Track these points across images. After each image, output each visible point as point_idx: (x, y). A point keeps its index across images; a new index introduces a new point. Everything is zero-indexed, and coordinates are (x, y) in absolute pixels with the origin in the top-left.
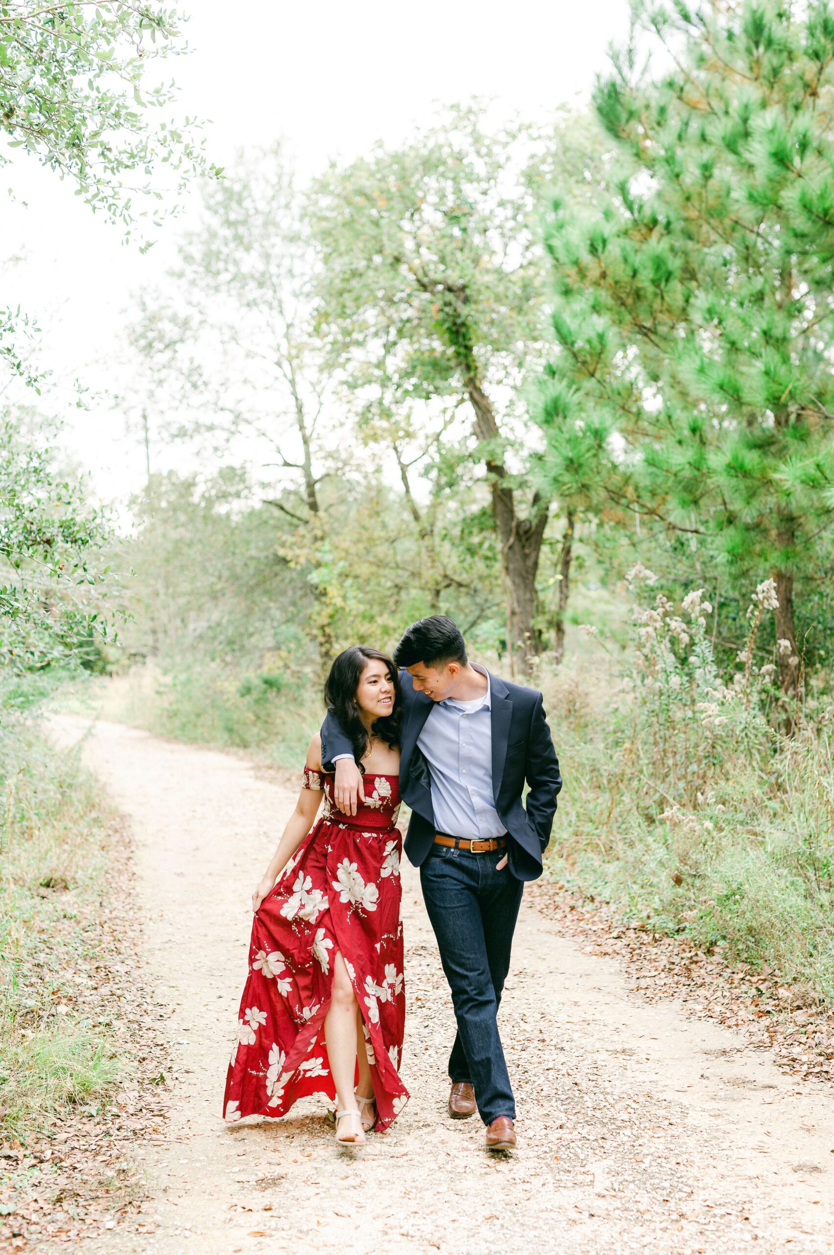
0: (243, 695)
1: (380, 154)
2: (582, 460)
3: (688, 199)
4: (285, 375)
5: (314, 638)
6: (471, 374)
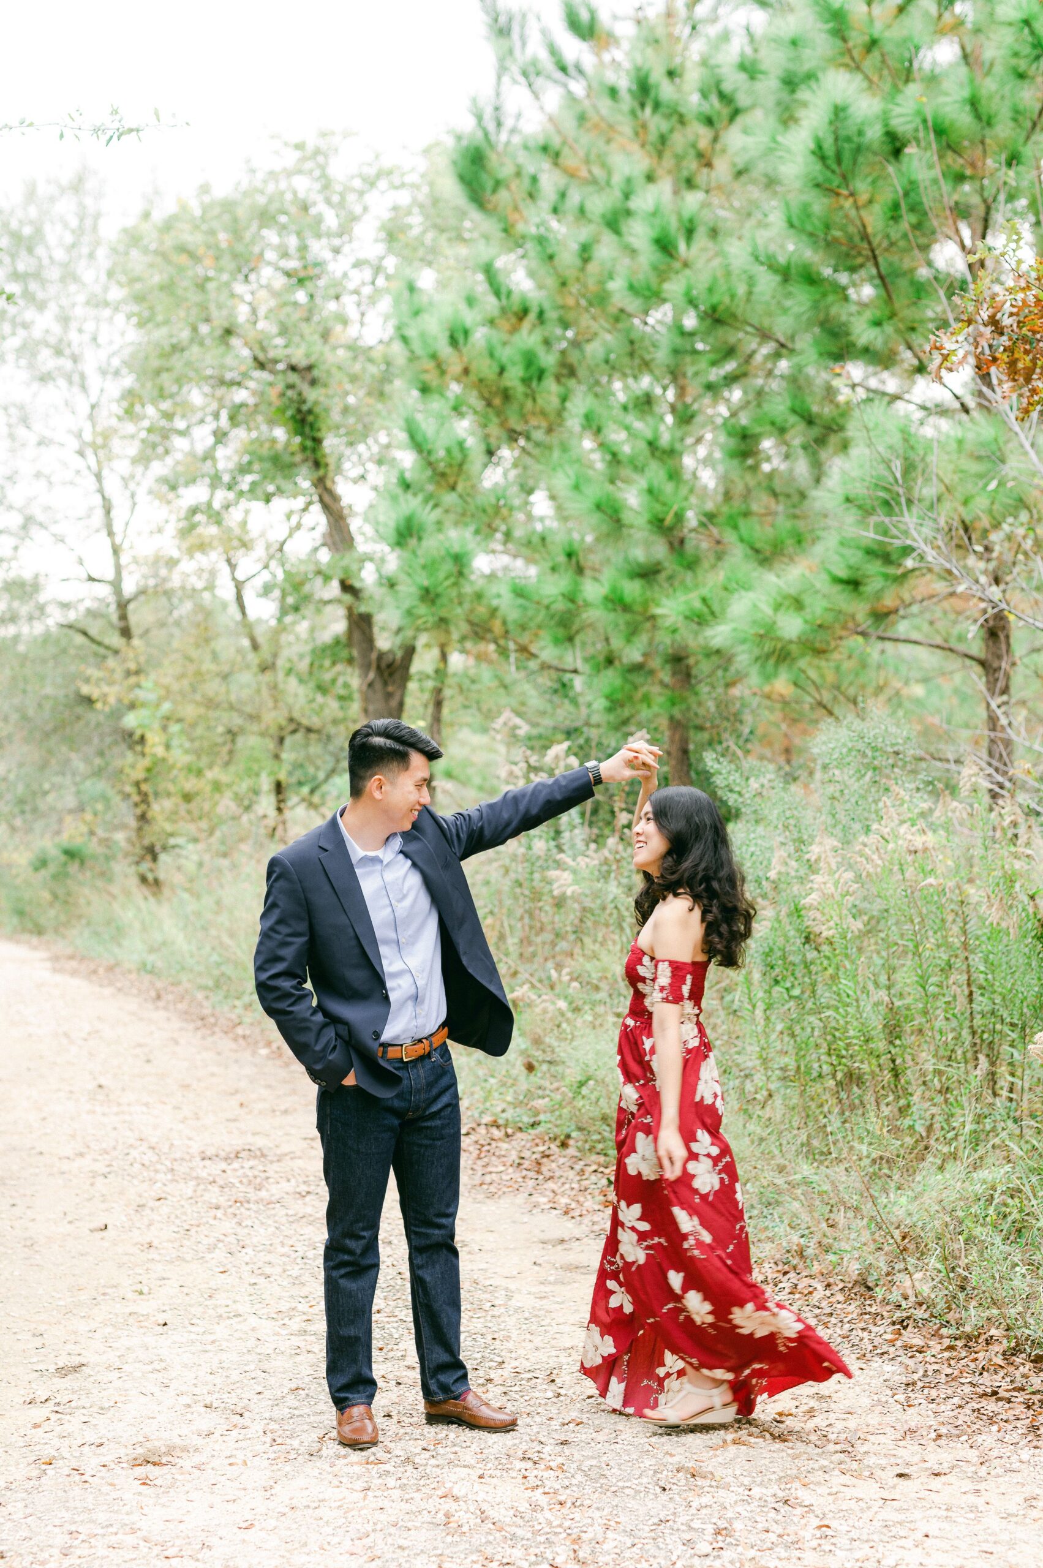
0: (36, 869)
1: (207, 200)
2: (440, 589)
3: (564, 284)
4: (89, 468)
5: (127, 796)
6: (321, 472)
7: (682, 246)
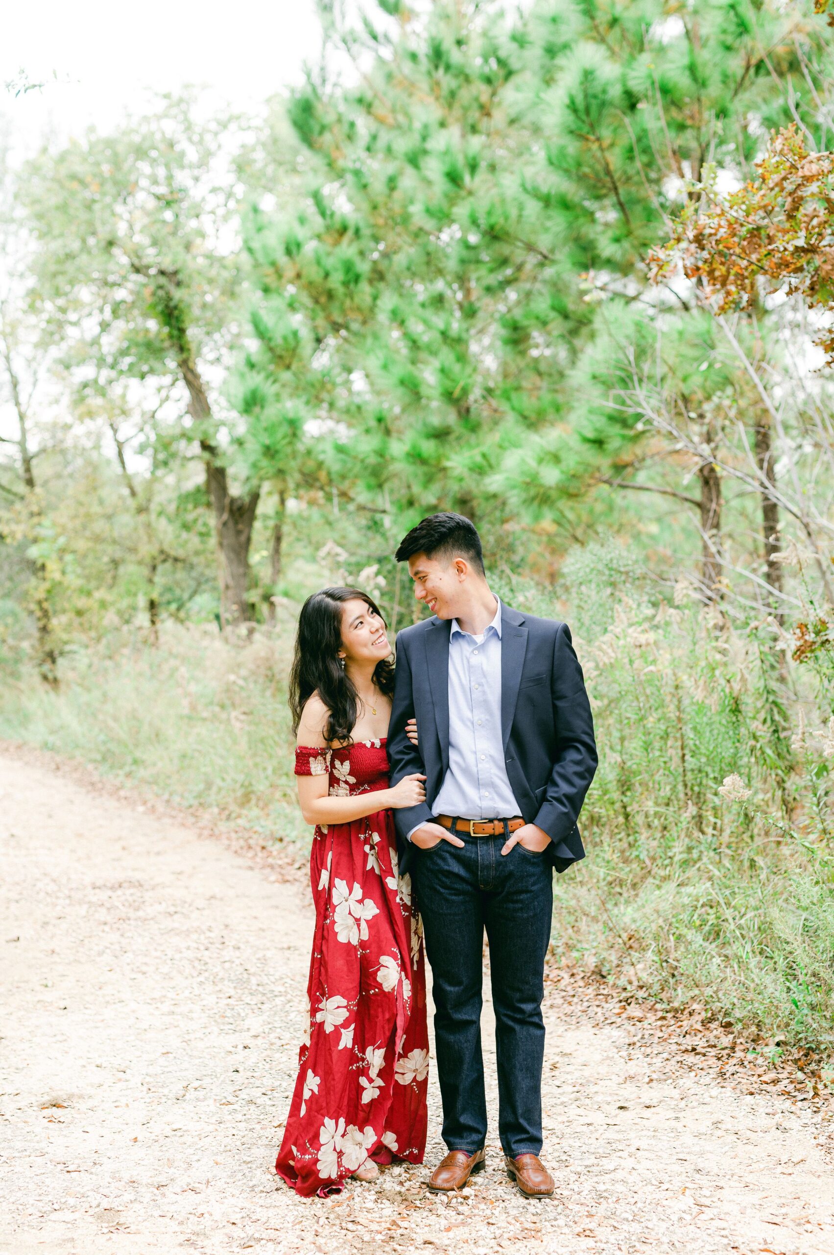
1: (93, 138)
2: (278, 447)
3: (375, 208)
5: (31, 613)
6: (184, 356)
7: (467, 179)
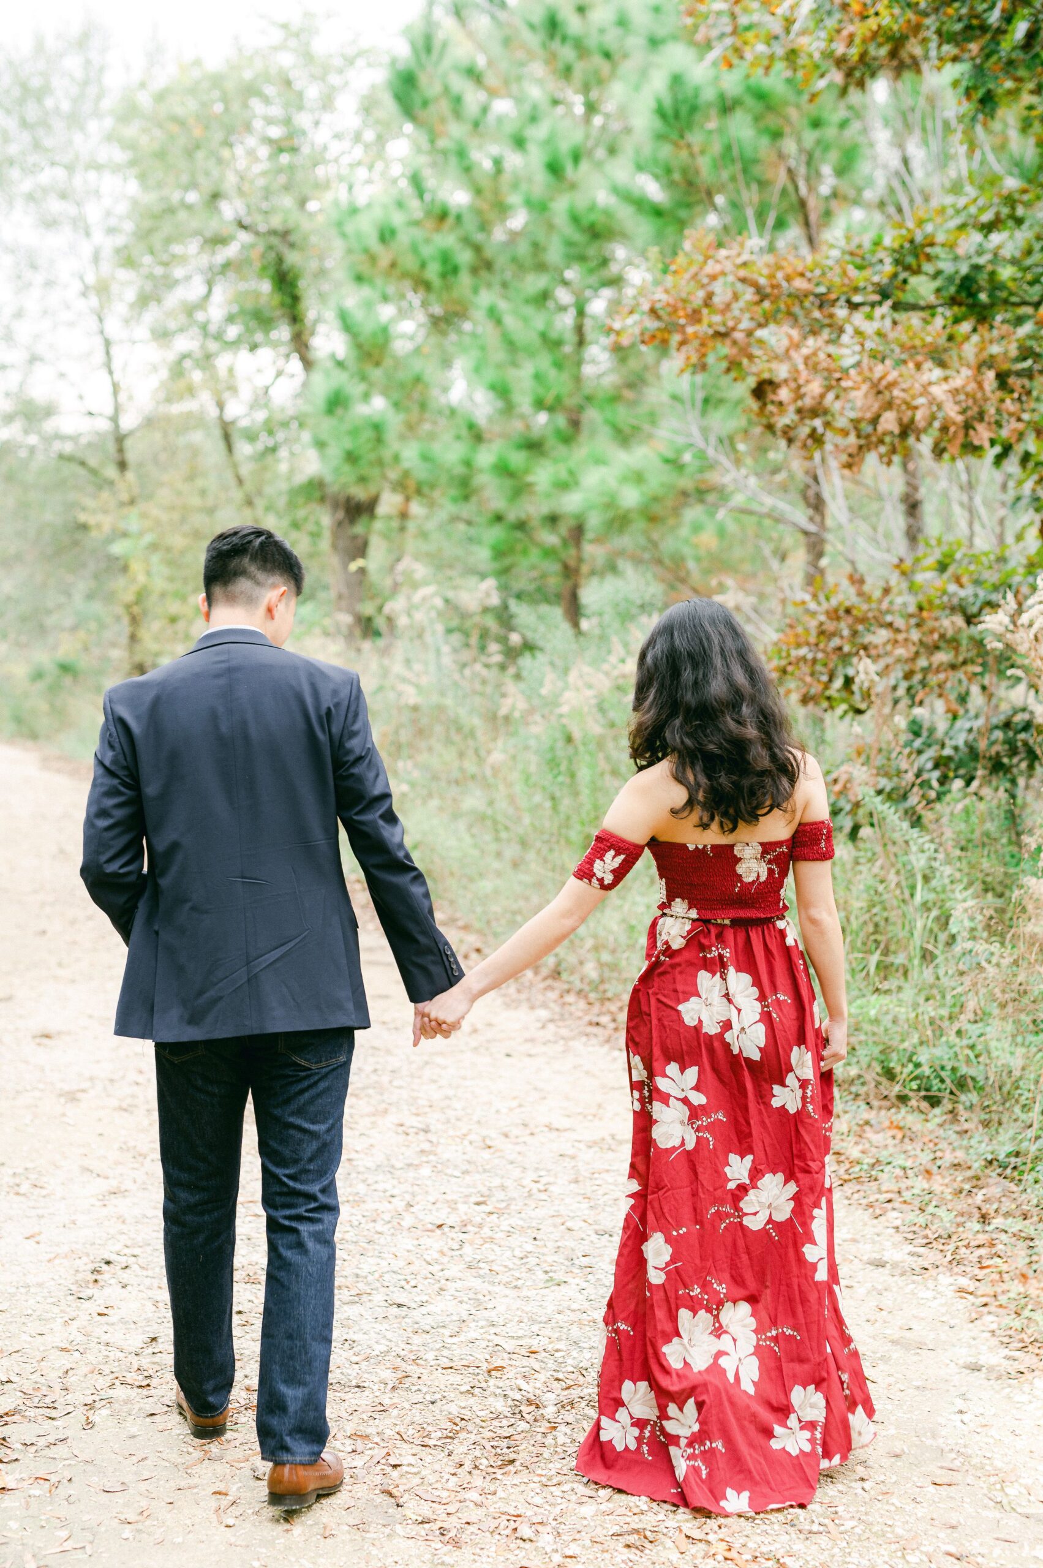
0: (33, 681)
2: (361, 453)
4: (91, 309)
5: (117, 617)
6: (297, 326)
